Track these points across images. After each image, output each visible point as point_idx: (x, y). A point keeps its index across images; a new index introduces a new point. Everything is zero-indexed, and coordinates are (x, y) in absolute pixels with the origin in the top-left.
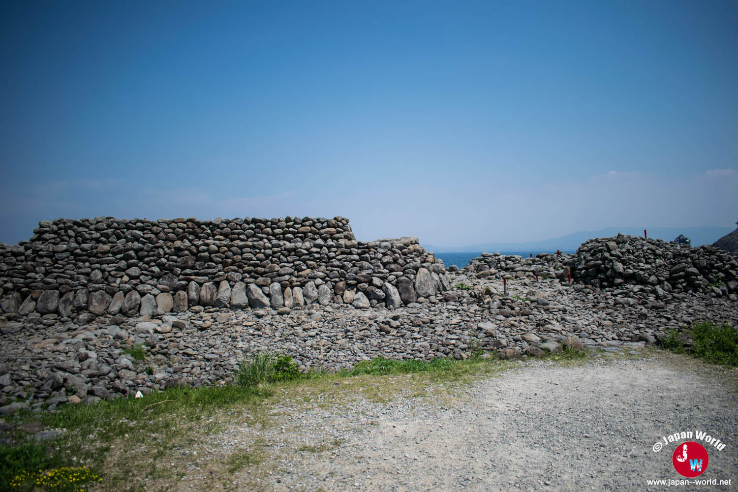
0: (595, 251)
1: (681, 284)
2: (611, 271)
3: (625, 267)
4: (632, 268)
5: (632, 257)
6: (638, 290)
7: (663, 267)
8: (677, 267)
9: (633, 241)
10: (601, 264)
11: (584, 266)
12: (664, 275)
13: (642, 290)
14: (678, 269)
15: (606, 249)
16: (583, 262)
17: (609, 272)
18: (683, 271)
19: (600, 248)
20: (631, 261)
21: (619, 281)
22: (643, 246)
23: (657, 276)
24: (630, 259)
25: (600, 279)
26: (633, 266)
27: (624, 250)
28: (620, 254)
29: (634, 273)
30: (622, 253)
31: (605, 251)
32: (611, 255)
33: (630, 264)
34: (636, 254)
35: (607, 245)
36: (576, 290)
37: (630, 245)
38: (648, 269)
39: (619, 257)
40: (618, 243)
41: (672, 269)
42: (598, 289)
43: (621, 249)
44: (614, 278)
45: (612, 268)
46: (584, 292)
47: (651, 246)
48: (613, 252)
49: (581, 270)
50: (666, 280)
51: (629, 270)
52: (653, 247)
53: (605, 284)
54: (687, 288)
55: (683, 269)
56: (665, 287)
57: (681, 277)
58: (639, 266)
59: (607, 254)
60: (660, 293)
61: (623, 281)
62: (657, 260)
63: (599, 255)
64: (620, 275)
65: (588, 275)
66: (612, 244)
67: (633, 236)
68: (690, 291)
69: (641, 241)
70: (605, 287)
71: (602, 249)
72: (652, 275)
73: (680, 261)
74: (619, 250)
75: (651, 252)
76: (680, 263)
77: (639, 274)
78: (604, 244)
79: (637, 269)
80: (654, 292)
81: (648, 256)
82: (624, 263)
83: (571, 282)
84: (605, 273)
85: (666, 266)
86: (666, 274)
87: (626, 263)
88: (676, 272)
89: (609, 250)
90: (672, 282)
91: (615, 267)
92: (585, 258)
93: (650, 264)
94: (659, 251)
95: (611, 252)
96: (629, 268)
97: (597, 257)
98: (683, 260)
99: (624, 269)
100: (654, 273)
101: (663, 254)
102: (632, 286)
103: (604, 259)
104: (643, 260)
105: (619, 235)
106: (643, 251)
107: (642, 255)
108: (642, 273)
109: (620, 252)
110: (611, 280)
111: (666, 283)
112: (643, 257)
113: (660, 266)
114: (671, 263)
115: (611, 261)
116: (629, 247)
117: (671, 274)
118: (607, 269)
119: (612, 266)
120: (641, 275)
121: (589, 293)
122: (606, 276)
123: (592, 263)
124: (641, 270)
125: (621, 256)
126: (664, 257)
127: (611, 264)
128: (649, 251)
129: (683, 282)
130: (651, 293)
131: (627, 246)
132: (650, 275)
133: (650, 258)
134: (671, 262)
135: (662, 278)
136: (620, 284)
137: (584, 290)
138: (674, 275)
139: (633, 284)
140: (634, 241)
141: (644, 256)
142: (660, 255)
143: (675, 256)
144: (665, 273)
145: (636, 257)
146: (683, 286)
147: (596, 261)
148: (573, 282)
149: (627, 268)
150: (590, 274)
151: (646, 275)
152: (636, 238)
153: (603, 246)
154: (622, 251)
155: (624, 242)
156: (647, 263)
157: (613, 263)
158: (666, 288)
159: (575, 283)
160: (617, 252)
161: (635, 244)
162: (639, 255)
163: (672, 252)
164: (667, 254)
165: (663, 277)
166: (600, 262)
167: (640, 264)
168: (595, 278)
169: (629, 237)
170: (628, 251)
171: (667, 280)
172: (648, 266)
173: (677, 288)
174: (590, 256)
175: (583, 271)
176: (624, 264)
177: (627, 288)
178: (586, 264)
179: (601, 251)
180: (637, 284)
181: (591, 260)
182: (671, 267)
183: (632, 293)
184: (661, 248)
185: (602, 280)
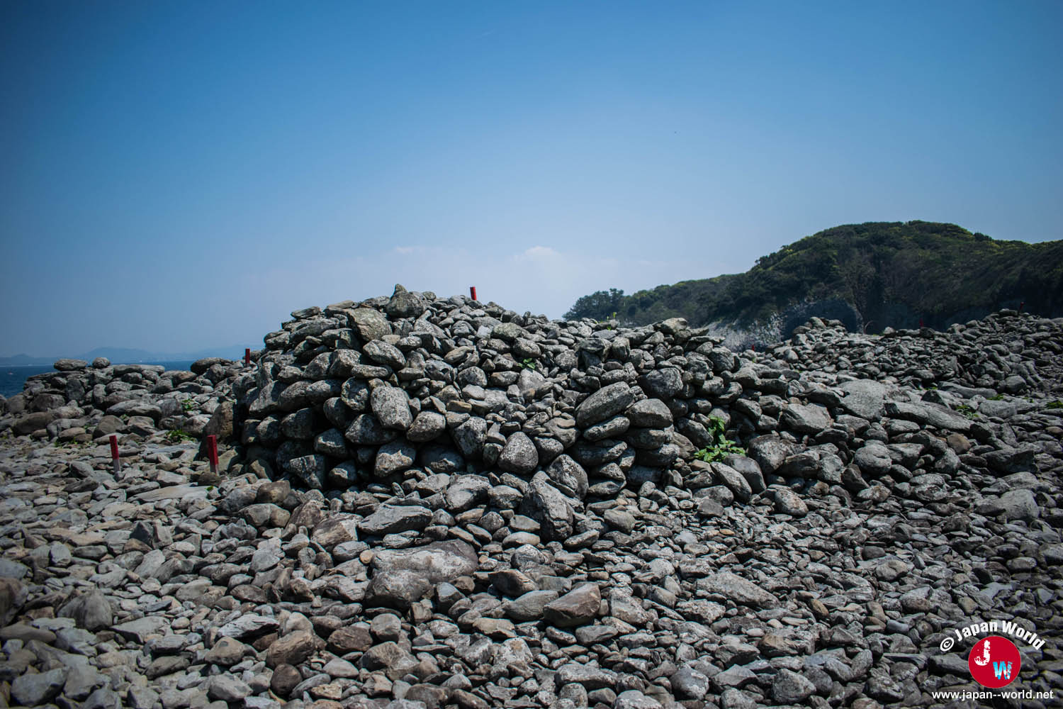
0: (312, 345)
1: (617, 461)
2: (364, 424)
3: (416, 403)
4: (441, 406)
5: (440, 365)
6: (468, 497)
7: (551, 398)
8: (601, 397)
9: (441, 309)
10: (327, 395)
11: (270, 401)
12: (559, 431)
13: (482, 499)
14: (606, 407)
15: (346, 337)
16: (271, 384)
17: (357, 426)
18: (621, 413)
19: (327, 333)
20: (438, 378)
21: (392, 459)
22: (475, 326)
23: (531, 435)
24: (431, 373)
25: (322, 452)
26: (447, 398)
27: (413, 340)
28: (397, 355)
29: (450, 428)
30: (406, 350)
31: (344, 344)
32: (367, 359)
33: (434, 391)
34: (456, 353)
35: (351, 322)
36: (220, 511)
37: (434, 322)
38: (497, 408)
39: (394, 366)
40: (393, 315)
41: (583, 406)
42: (314, 500)
43: (403, 335)
44: (376, 448)
45: (368, 408)
46: (249, 521)
47: (500, 327)
48: (373, 348)
49: (261, 415)
50: (566, 451)
51: (431, 416)
52: (511, 329)
53: (342, 472)
54: (635, 474)
55: (618, 408)
56: (567, 479)
57: (616, 436)
58: (466, 397)
59: (348, 357)
60: (555, 513)
61: (408, 460)
62: (526, 373)
63: (323, 360)
64: (398, 436)
65: (283, 438)
66: (371, 320)
67: (442, 295)
68: (649, 487)
69: (467, 308)
70: (342, 486)
71: (333, 337)
72: (513, 430)
73: (607, 375)
74: (396, 338)
75: (503, 346)
76: (605, 383)
77: (468, 429)
78: (345, 321)
79: (461, 410)
80: (530, 506)
81: (493, 358)
82: (412, 387)
83: (224, 462)
84: (342, 430)
85: (558, 396)
86: (564, 426)
87: (421, 386)
88: (599, 416)
89: (358, 340)
90: (587, 455)
91: (377, 406)
92: (276, 370)
93: (504, 387)
94: (529, 343)
95: (366, 347)
96: (432, 407)
97: (317, 367)
98: (617, 373)
99: (414, 412)
100: (522, 422)
101: (543, 350)
102: (444, 479)
103: (339, 374)
104: (480, 374)
105: (398, 291)
106: (476, 341)
107: (475, 357)
108: (477, 424)
109: (398, 346)
110: (363, 455)
111: (568, 462)
112: (480, 365)
113: (540, 395)
114: (574, 384)
115: (363, 381)
116: (430, 329)
117: (581, 427)
118: (350, 414)
119: (368, 402)
120: (475, 434)
121: (271, 524)
122: (348, 443)
123: (297, 389)
124: (477, 412)
125: (402, 360)
126: (548, 362)
127: (364, 392)
128: (498, 343)
129: (625, 454)
130: (517, 511)
131: (424, 325)
132: (507, 432)
133: (501, 368)
134: (575, 379)
135: (552, 445)
136: (399, 473)
137: (251, 509)
138: (593, 430)
139: (449, 471)
140: (447, 311)
141: (483, 359)
142: (533, 357)
143: (584, 358)
144: (560, 422)
145: (455, 363)
146: (624, 469)
147: (313, 380)
148: (234, 462)
149: (424, 408)
150: (290, 433)
151: (494, 433)
152: (450, 302)
153: (341, 326)
154: (405, 341)
155: (414, 313)
156: (493, 385)
157: (370, 389)
158: (572, 481)
159: (238, 467)
160: (386, 346)
161: (449, 320)
162: (463, 358)
163: (570, 346)
164: (556, 353)
165: (555, 437)
166: (323, 386)
167: (470, 389)
168: (308, 447)
169: (429, 297)
170: (426, 341)
171: (569, 449)
172: (497, 397)
173: (605, 478)
174: (296, 364)
175: (269, 420)
176: (413, 393)
177: (425, 493)
178: (276, 393)
179: (329, 344)
180: (463, 470)
181: (295, 378)
182: (579, 401)
183: (445, 517)
184: (533, 332)
185: (331, 459)
